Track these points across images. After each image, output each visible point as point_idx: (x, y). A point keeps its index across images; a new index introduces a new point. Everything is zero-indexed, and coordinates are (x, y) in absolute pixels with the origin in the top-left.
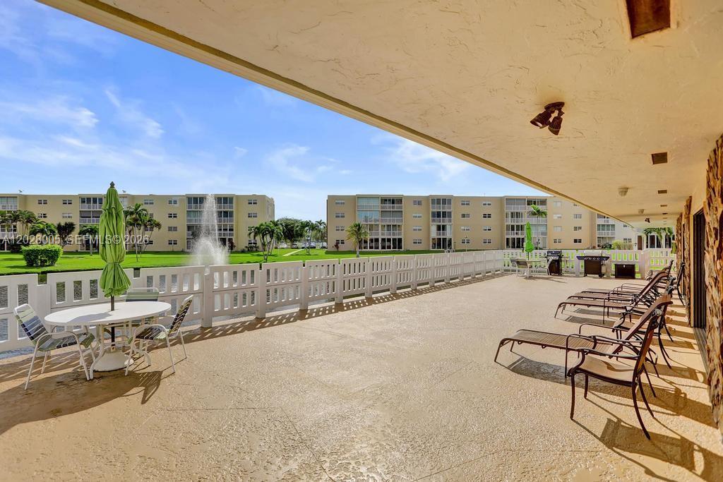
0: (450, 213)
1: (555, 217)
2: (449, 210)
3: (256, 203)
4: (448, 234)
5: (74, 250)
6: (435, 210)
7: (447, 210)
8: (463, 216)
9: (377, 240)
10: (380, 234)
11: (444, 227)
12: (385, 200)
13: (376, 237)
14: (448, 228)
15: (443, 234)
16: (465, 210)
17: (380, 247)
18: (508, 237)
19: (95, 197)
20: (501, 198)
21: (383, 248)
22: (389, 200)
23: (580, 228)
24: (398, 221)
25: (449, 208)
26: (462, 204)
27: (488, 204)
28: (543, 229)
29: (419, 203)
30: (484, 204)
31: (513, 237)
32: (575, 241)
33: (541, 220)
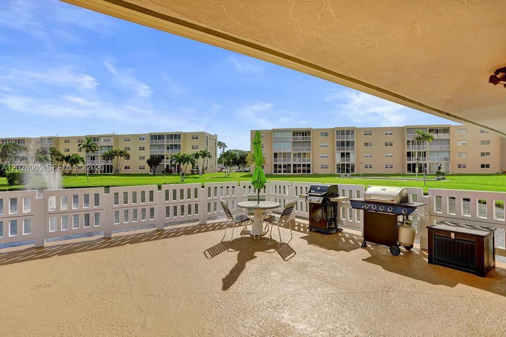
0: (353, 142)
1: (459, 144)
2: (352, 140)
3: (197, 138)
4: (352, 160)
5: (83, 173)
6: (340, 140)
7: (350, 140)
8: (366, 144)
9: (289, 165)
10: (292, 160)
11: (348, 154)
12: (296, 133)
13: (289, 163)
14: (351, 155)
15: (347, 160)
16: (367, 139)
17: (292, 171)
18: (409, 162)
19: (94, 137)
20: (402, 128)
21: (295, 171)
22: (300, 133)
23: (488, 154)
24: (307, 149)
25: (353, 138)
26: (365, 134)
27: (390, 134)
28: (446, 155)
29: (326, 134)
30: (386, 134)
31: (414, 162)
32: (483, 166)
33: (444, 147)
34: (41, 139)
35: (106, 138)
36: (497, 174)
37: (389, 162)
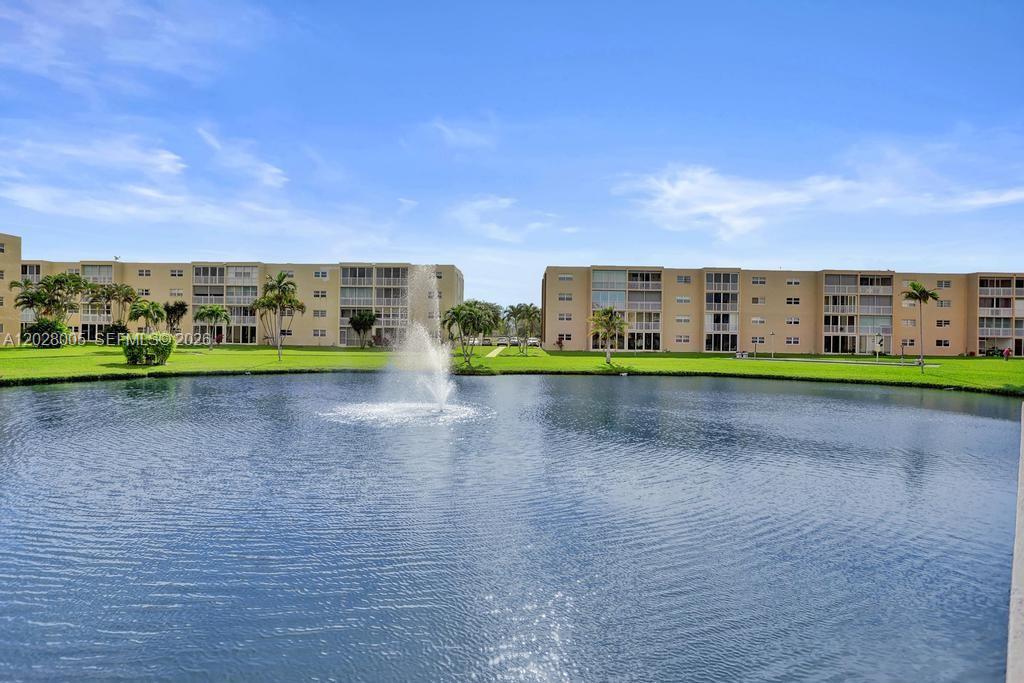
0: (735, 296)
1: (905, 304)
2: (733, 291)
3: (440, 277)
4: (733, 327)
6: (714, 291)
7: (731, 291)
8: (755, 300)
9: (621, 336)
11: (726, 316)
12: (635, 275)
13: (620, 331)
14: (732, 318)
15: (725, 328)
16: (758, 291)
17: (626, 346)
18: (827, 334)
19: (214, 266)
20: (816, 273)
21: (631, 347)
22: (642, 275)
23: (947, 323)
24: (654, 306)
25: (734, 288)
26: (753, 282)
27: (796, 283)
28: (885, 323)
29: (687, 280)
30: (789, 283)
31: (835, 334)
32: (939, 343)
33: (883, 309)
34: (84, 266)
35: (239, 270)
36: (961, 357)
37: (794, 331)
